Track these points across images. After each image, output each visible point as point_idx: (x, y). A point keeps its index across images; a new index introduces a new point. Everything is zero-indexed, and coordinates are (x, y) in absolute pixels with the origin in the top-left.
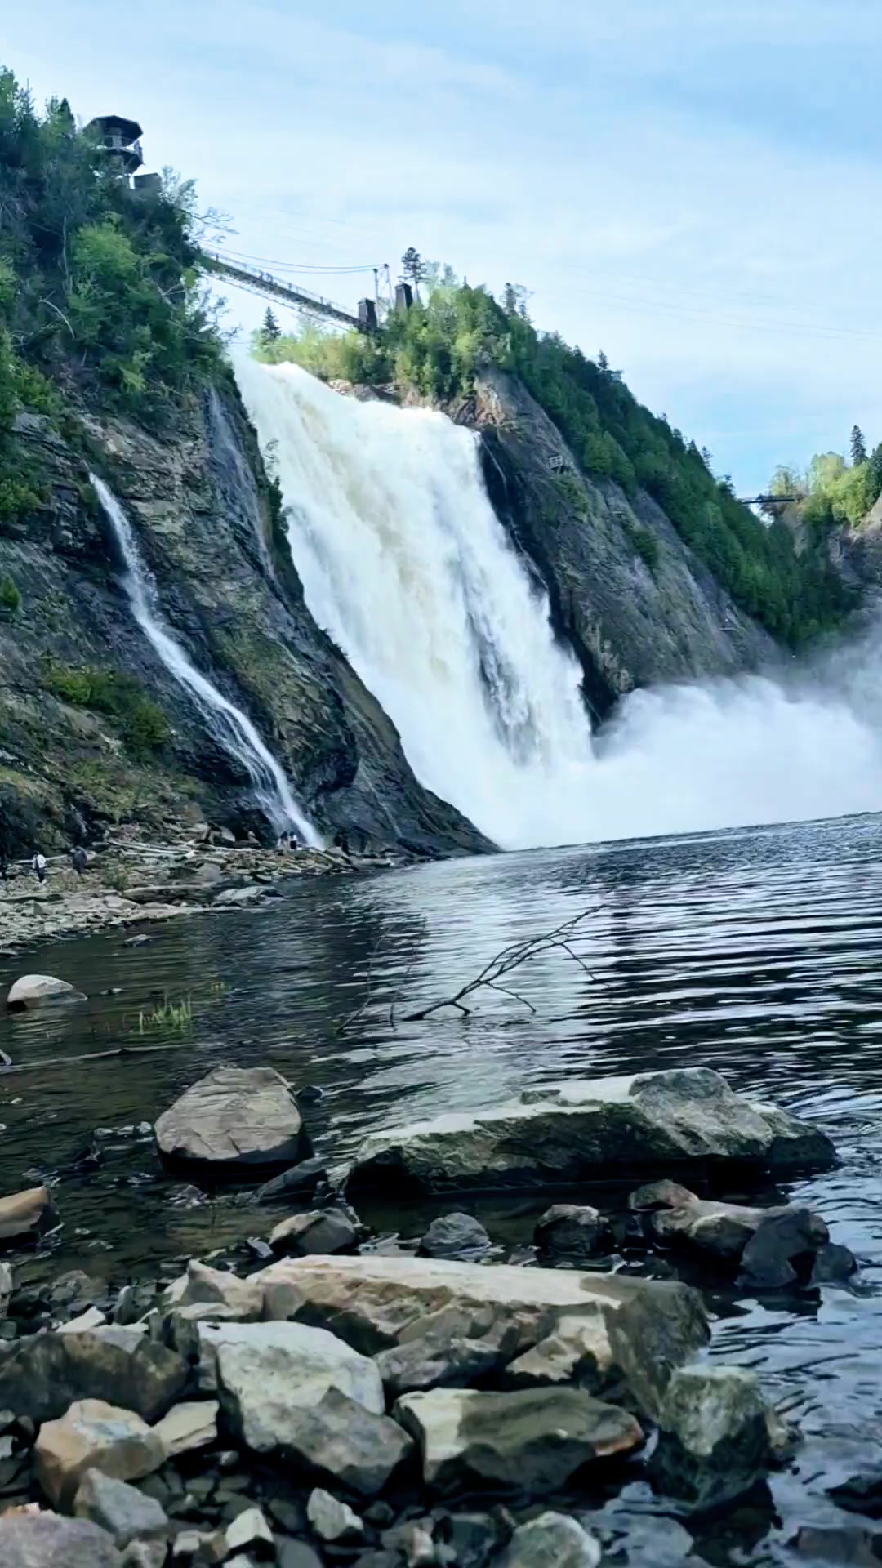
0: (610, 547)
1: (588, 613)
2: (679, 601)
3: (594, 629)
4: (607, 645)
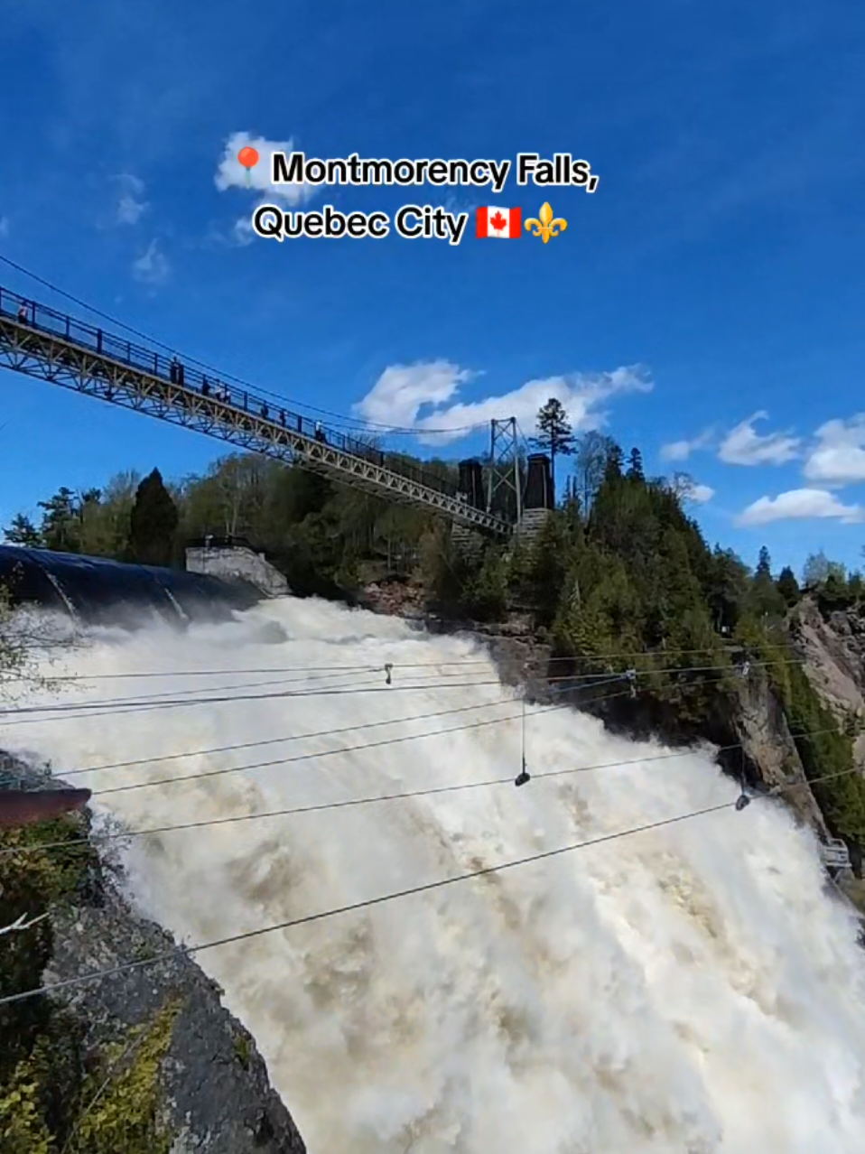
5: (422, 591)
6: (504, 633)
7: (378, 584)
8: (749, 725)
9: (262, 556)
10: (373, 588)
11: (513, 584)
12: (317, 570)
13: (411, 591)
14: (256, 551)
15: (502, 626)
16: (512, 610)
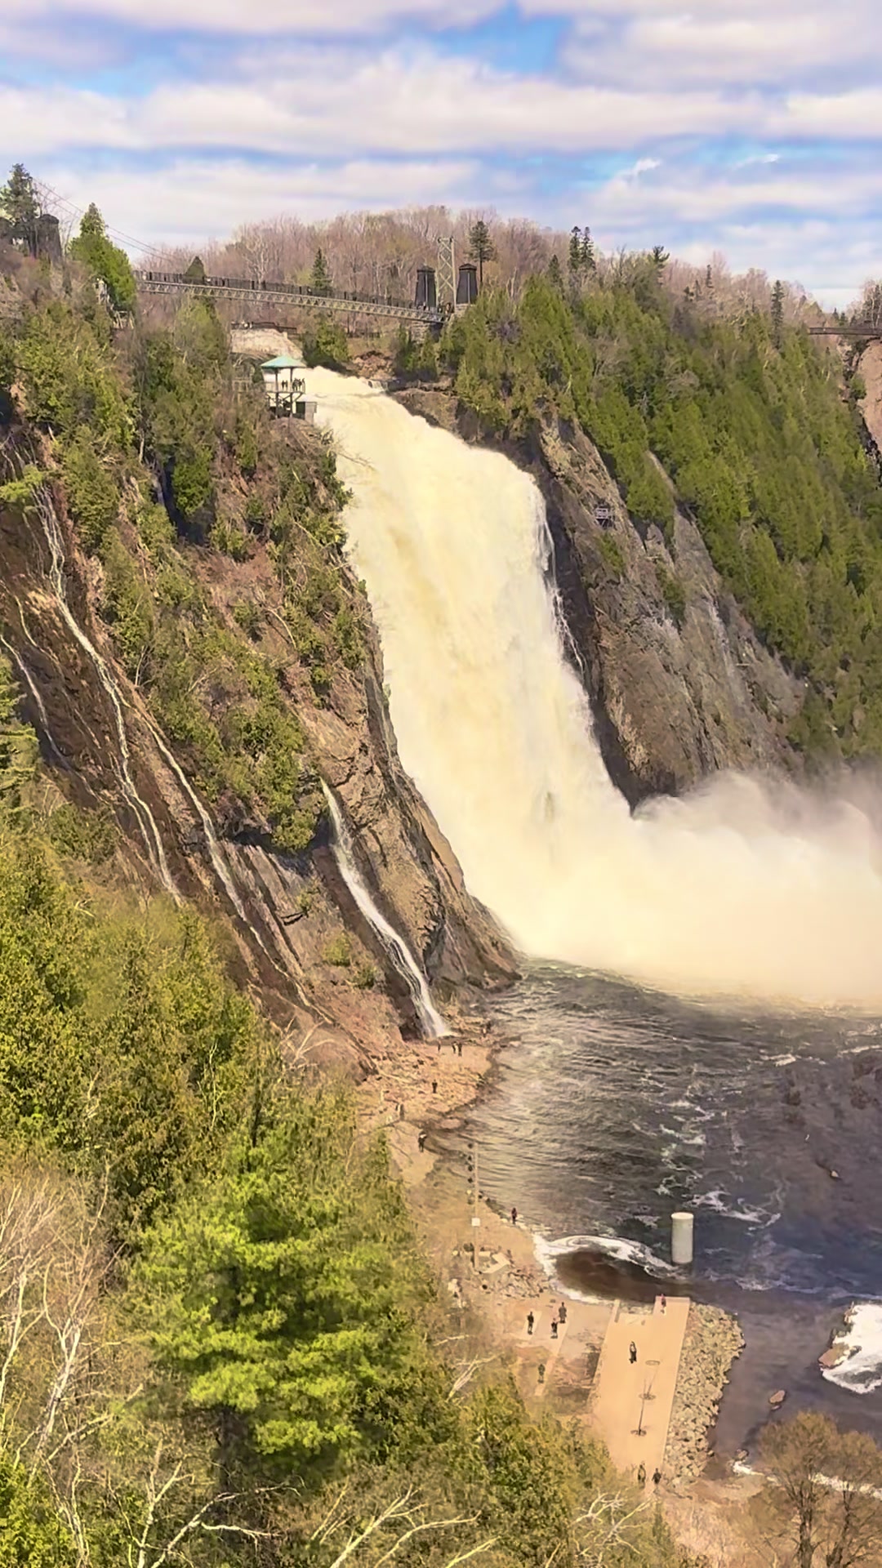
0: (643, 600)
1: (614, 688)
2: (700, 649)
3: (618, 702)
4: (628, 718)
5: (390, 362)
6: (436, 389)
7: (362, 357)
8: (547, 438)
9: (285, 334)
10: (358, 360)
11: (442, 357)
12: (322, 347)
13: (383, 362)
14: (280, 330)
15: (435, 385)
16: (442, 374)
